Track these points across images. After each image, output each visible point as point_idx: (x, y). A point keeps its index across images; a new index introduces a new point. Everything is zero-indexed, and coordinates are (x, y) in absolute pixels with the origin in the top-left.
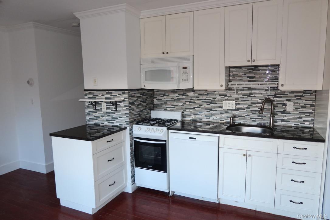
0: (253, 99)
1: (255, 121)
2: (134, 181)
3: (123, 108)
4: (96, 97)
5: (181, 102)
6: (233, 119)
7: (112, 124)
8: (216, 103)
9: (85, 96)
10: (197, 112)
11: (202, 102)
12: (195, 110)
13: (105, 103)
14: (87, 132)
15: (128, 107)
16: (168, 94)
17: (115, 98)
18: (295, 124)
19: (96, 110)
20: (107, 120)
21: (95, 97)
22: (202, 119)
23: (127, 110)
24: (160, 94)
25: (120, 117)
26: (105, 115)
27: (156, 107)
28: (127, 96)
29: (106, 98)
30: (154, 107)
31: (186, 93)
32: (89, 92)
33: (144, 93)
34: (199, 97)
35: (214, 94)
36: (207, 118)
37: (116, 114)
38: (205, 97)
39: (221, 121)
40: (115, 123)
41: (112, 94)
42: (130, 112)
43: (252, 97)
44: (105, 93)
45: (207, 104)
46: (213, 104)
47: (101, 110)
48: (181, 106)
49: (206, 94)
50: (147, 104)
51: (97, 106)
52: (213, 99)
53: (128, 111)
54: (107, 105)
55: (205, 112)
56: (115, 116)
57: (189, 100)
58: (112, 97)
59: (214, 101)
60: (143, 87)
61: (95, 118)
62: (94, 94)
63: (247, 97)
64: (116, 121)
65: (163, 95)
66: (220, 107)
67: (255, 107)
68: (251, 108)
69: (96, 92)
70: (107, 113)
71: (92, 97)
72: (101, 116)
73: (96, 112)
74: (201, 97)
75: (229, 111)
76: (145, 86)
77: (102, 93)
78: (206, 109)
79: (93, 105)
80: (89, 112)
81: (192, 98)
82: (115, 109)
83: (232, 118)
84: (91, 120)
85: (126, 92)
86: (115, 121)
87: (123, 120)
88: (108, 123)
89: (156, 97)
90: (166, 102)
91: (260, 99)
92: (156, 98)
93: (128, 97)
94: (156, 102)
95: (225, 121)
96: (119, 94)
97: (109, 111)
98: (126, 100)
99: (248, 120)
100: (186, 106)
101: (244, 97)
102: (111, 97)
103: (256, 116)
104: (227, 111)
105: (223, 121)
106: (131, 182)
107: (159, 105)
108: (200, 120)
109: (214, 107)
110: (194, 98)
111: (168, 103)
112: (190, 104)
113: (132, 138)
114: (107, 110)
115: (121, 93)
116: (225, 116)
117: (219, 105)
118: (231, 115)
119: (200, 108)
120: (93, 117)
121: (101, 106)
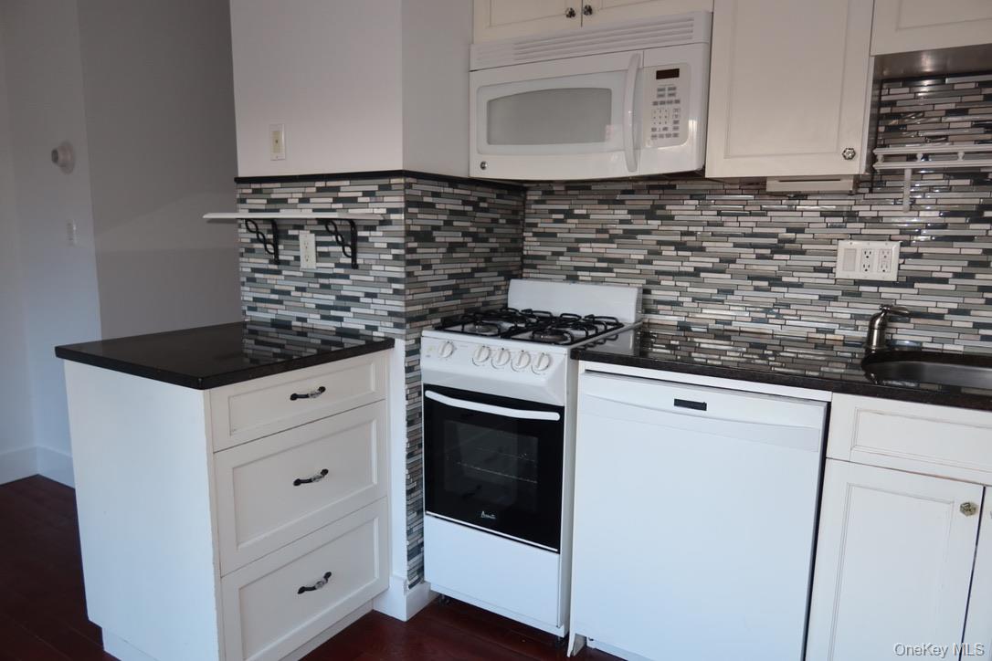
2: (418, 572)
3: (383, 257)
4: (277, 206)
5: (640, 246)
6: (883, 327)
7: (338, 324)
8: (803, 252)
9: (239, 206)
10: (710, 291)
11: (736, 245)
12: (702, 284)
13: (313, 235)
14: (246, 355)
15: (402, 252)
16: (584, 212)
19: (277, 262)
20: (319, 307)
21: (274, 208)
22: (729, 323)
23: (397, 262)
24: (553, 212)
25: (368, 295)
26: (311, 285)
27: (534, 267)
28: (396, 201)
30: (522, 266)
31: (662, 207)
32: (254, 186)
33: (483, 200)
36: (754, 320)
37: (356, 283)
38: (748, 223)
39: (822, 336)
40: (351, 322)
41: (341, 195)
42: (409, 274)
44: (311, 189)
45: (760, 257)
46: (786, 257)
47: (296, 263)
48: (640, 262)
50: (493, 250)
51: (281, 247)
52: (789, 230)
53: (402, 269)
54: (318, 244)
55: (746, 290)
56: (348, 288)
57: (678, 238)
58: (341, 206)
59: (792, 241)
60: (476, 173)
61: (275, 297)
62: (273, 196)
63: (963, 220)
64: (353, 309)
65: (561, 216)
66: (817, 270)
69: (280, 185)
70: (318, 276)
71: (263, 207)
72: (298, 289)
73: (278, 272)
74: (731, 225)
75: (863, 288)
76: (483, 168)
77: (302, 190)
78: (751, 278)
79: (265, 242)
80: (255, 270)
81: (691, 229)
82: (349, 261)
83: (878, 321)
84: (259, 305)
85: (393, 181)
86: (347, 309)
87: (381, 306)
88: (323, 317)
89: (535, 225)
90: (575, 245)
92: (534, 230)
93: (403, 205)
94: (532, 246)
95: (840, 334)
96: (366, 194)
97: (328, 266)
98: (393, 217)
99: (962, 331)
100: (659, 265)
101: (951, 220)
102: (334, 206)
104: (854, 290)
105: (829, 336)
106: (406, 577)
107: (543, 258)
108: (720, 326)
109: (791, 270)
110: (701, 229)
111: (584, 248)
112: (680, 253)
113: (416, 386)
114: (317, 261)
115: (376, 188)
116: (843, 311)
117: (815, 261)
118: (873, 309)
119: (723, 272)
120: (269, 291)
121: (297, 248)
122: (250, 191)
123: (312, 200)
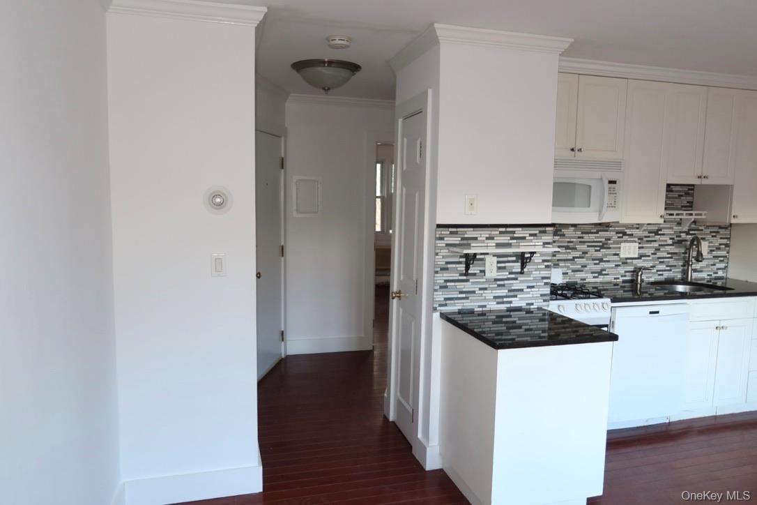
0: (663, 238)
1: (662, 275)
3: (539, 267)
4: (469, 242)
7: (508, 305)
8: (610, 248)
9: (438, 242)
10: (578, 267)
11: (588, 246)
12: (576, 264)
13: (496, 258)
15: (550, 263)
17: (521, 244)
18: (708, 275)
19: (468, 274)
20: (495, 297)
21: (466, 242)
22: (585, 279)
23: (547, 269)
25: (528, 287)
26: (491, 286)
28: (549, 239)
29: (498, 245)
31: (561, 230)
32: (451, 230)
34: (582, 238)
35: (607, 231)
36: (594, 277)
37: (522, 282)
38: (592, 237)
39: (615, 281)
40: (516, 303)
41: (515, 235)
43: (660, 235)
44: (495, 232)
45: (596, 251)
46: (605, 250)
47: (482, 274)
49: (595, 231)
51: (470, 266)
52: (606, 240)
53: (549, 272)
54: (498, 262)
55: (592, 266)
56: (516, 285)
57: (566, 244)
58: (515, 241)
59: (607, 244)
61: (463, 295)
62: (466, 236)
63: (653, 234)
64: (518, 296)
66: (615, 255)
67: (663, 252)
68: (659, 254)
69: (472, 229)
70: (496, 280)
71: (458, 242)
72: (480, 289)
73: (467, 281)
74: (586, 237)
75: (628, 261)
77: (490, 232)
78: (593, 260)
80: (446, 281)
81: (572, 240)
82: (519, 270)
83: (640, 273)
84: (448, 302)
85: (548, 229)
86: (516, 296)
87: (536, 292)
88: (498, 303)
91: (671, 239)
93: (551, 241)
95: (621, 279)
96: (531, 235)
97: (505, 274)
99: (654, 273)
101: (651, 235)
102: (511, 241)
103: (663, 267)
104: (625, 262)
105: (618, 280)
109: (606, 255)
110: (575, 240)
112: (568, 251)
114: (497, 272)
115: (537, 232)
116: (622, 270)
117: (613, 251)
118: (631, 268)
119: (583, 258)
120: (458, 293)
121: (484, 265)
122: (448, 233)
123: (495, 238)
